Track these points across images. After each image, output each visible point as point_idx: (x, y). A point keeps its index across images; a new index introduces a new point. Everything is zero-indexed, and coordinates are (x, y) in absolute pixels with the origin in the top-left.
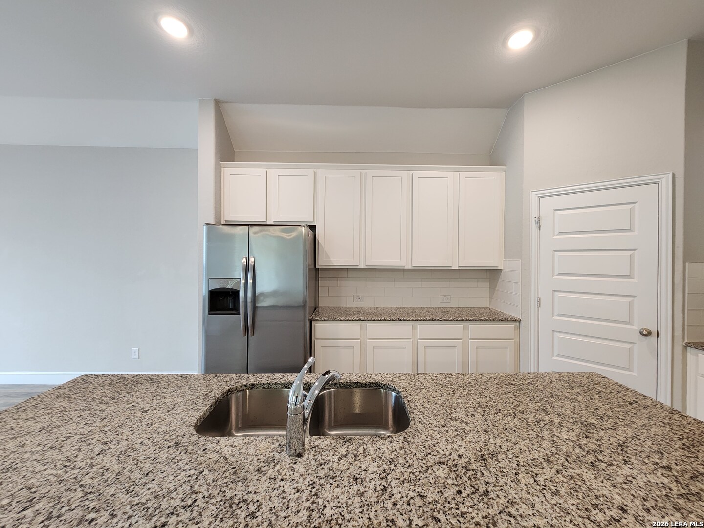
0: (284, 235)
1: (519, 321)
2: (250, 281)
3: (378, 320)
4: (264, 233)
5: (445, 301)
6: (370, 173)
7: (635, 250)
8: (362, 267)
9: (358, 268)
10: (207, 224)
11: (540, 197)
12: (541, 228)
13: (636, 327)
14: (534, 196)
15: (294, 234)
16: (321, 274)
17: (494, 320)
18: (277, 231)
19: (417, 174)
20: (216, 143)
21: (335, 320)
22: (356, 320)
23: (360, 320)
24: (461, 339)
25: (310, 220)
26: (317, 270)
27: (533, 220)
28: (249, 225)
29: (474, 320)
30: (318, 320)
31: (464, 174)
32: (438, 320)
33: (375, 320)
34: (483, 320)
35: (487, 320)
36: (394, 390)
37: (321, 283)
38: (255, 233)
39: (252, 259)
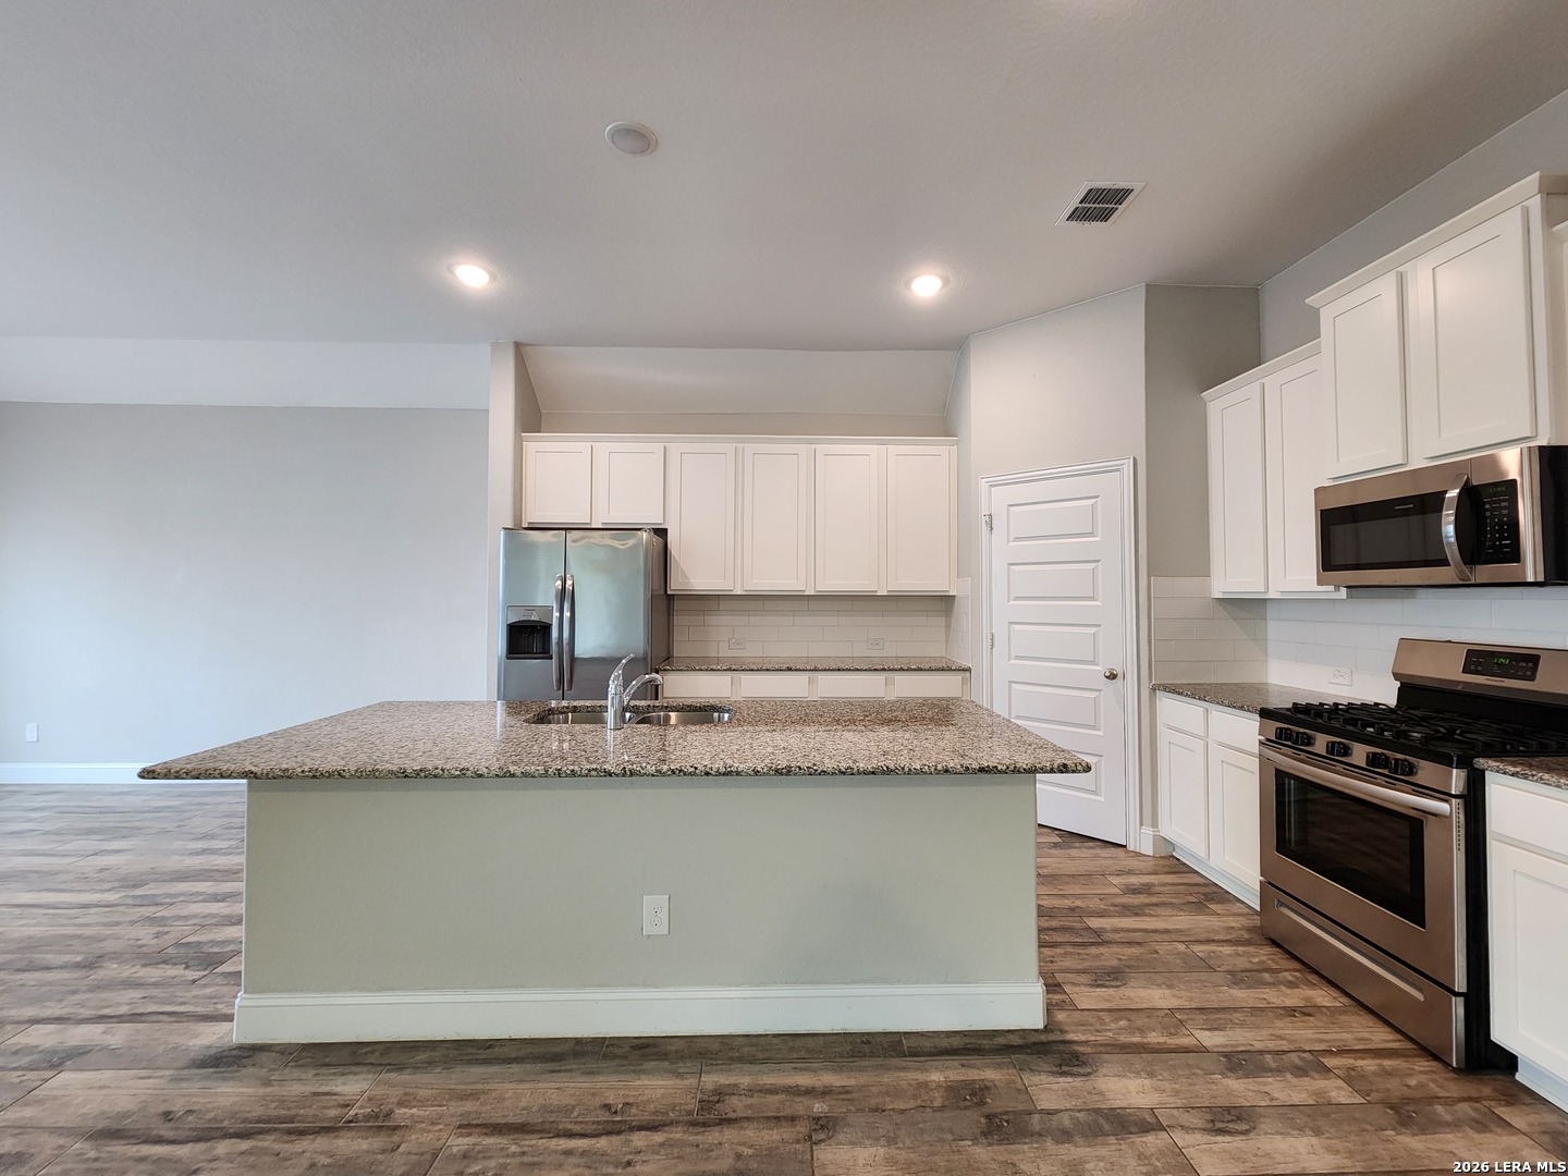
0: (616, 544)
1: (969, 670)
2: (567, 614)
3: (758, 670)
4: (587, 540)
5: (877, 647)
6: (750, 448)
7: (1098, 561)
8: (739, 592)
9: (733, 593)
10: (505, 529)
11: (990, 487)
12: (993, 531)
13: (1101, 669)
14: (983, 485)
15: (631, 542)
16: (677, 605)
17: (931, 669)
18: (605, 539)
19: (822, 448)
20: (516, 405)
21: (692, 669)
22: (726, 670)
25: (656, 519)
26: (670, 598)
27: (984, 520)
28: (566, 529)
29: (902, 669)
30: (667, 669)
31: (893, 449)
32: (847, 670)
33: (752, 670)
34: (914, 670)
35: (921, 670)
36: (727, 711)
37: (677, 620)
38: (575, 541)
39: (569, 582)
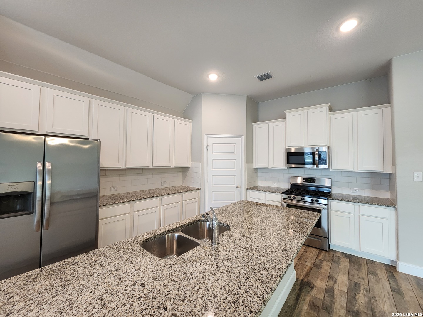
1: (200, 189)
3: (142, 199)
5: (164, 184)
6: (130, 110)
8: (124, 167)
9: (121, 168)
11: (208, 137)
12: (208, 150)
14: (206, 137)
17: (192, 190)
19: (156, 116)
21: (114, 204)
22: (128, 201)
23: (130, 201)
24: (180, 202)
27: (206, 146)
29: (185, 192)
30: (101, 206)
31: (177, 121)
32: (171, 194)
33: (140, 199)
34: (188, 191)
35: (190, 191)
39: (48, 165)
